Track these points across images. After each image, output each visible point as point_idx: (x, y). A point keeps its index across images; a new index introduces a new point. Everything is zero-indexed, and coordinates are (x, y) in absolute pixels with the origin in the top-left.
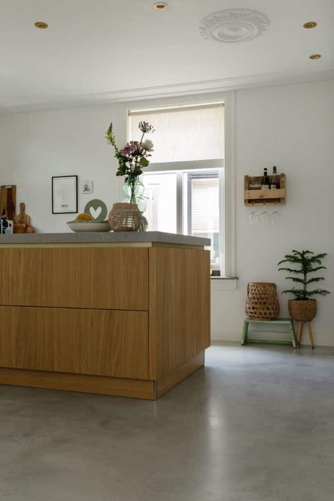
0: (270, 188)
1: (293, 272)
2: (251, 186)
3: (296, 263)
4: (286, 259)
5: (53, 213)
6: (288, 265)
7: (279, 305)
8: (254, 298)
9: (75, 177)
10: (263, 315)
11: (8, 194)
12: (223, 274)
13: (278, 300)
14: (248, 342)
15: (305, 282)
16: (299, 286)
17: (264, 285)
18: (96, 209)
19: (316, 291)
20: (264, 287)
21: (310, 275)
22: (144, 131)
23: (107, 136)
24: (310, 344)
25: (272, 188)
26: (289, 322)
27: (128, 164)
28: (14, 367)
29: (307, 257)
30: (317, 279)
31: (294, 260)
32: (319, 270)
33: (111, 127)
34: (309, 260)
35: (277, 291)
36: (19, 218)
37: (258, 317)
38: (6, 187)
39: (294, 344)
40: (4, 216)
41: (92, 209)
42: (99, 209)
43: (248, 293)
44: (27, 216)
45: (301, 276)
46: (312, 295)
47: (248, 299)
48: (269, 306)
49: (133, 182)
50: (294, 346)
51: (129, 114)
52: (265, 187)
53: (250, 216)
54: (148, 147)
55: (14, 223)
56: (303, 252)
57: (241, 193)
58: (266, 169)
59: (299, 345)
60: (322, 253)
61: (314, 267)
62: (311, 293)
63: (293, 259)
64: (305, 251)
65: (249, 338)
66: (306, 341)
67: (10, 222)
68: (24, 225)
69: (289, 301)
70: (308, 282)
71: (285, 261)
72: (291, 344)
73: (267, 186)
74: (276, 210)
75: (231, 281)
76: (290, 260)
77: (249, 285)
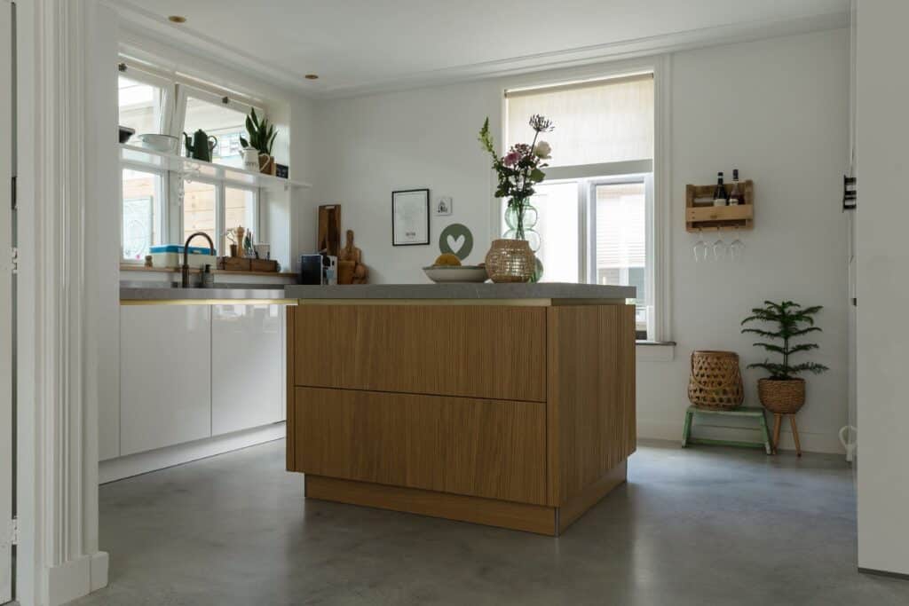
0: (728, 204)
1: (765, 336)
2: (697, 201)
3: (771, 322)
4: (754, 315)
5: (394, 245)
6: (759, 324)
7: (742, 387)
8: (703, 376)
9: (426, 192)
10: (718, 402)
11: (329, 217)
12: (651, 338)
13: (740, 379)
14: (692, 443)
15: (785, 352)
16: (777, 358)
17: (719, 355)
18: (456, 239)
19: (803, 365)
20: (718, 358)
21: (794, 341)
22: (538, 130)
23: (481, 137)
24: (794, 448)
25: (731, 204)
26: (759, 414)
27: (512, 179)
28: (348, 477)
29: (789, 312)
30: (805, 347)
31: (769, 316)
32: (808, 333)
33: (486, 124)
34: (792, 316)
35: (740, 365)
36: (345, 252)
37: (709, 405)
38: (328, 208)
39: (768, 448)
40: (326, 250)
41: (450, 239)
42: (462, 239)
43: (693, 366)
44: (356, 249)
45: (779, 342)
46: (798, 372)
47: (692, 377)
48: (727, 389)
49: (521, 206)
50: (768, 452)
51: (506, 95)
52: (719, 202)
53: (695, 249)
54: (543, 151)
55: (339, 259)
56: (783, 304)
57: (681, 213)
58: (721, 174)
59: (776, 450)
60: (815, 305)
61: (801, 329)
62: (796, 369)
63: (765, 316)
64: (785, 302)
65: (693, 436)
66: (788, 443)
67: (333, 259)
68: (353, 263)
69: (760, 381)
70: (792, 352)
71: (752, 318)
72: (763, 449)
73: (723, 200)
74: (737, 238)
75: (665, 347)
76: (762, 317)
77: (693, 356)
